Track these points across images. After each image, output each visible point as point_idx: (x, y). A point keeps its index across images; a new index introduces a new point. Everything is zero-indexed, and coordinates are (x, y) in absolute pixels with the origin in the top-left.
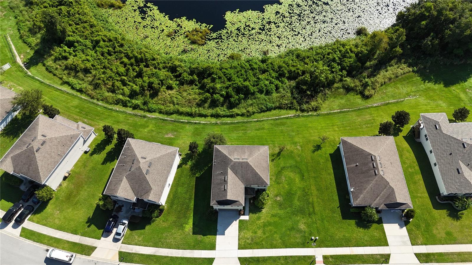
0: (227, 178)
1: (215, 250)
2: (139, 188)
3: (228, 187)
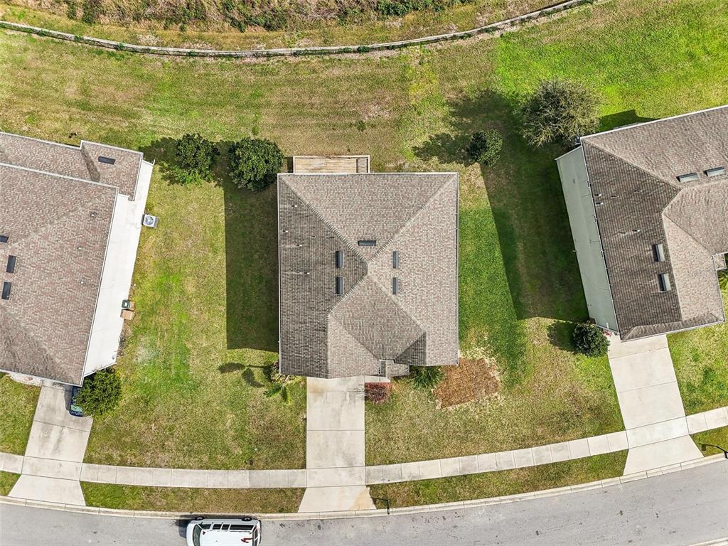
0: (666, 250)
1: (623, 428)
2: (382, 337)
3: (676, 282)
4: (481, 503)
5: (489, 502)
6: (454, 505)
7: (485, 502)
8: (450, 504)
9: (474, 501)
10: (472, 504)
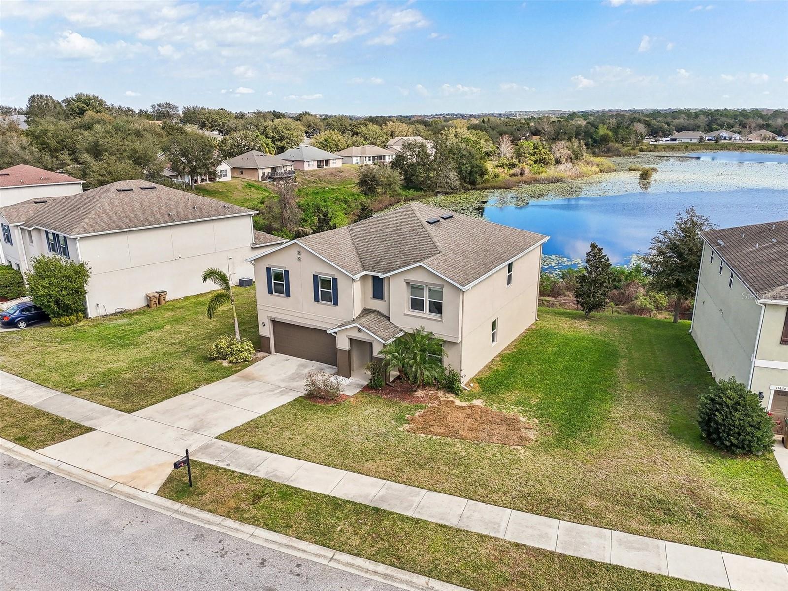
4: (376, 573)
5: (395, 579)
6: (309, 551)
7: (385, 576)
8: (303, 545)
9: (359, 561)
10: (352, 566)
